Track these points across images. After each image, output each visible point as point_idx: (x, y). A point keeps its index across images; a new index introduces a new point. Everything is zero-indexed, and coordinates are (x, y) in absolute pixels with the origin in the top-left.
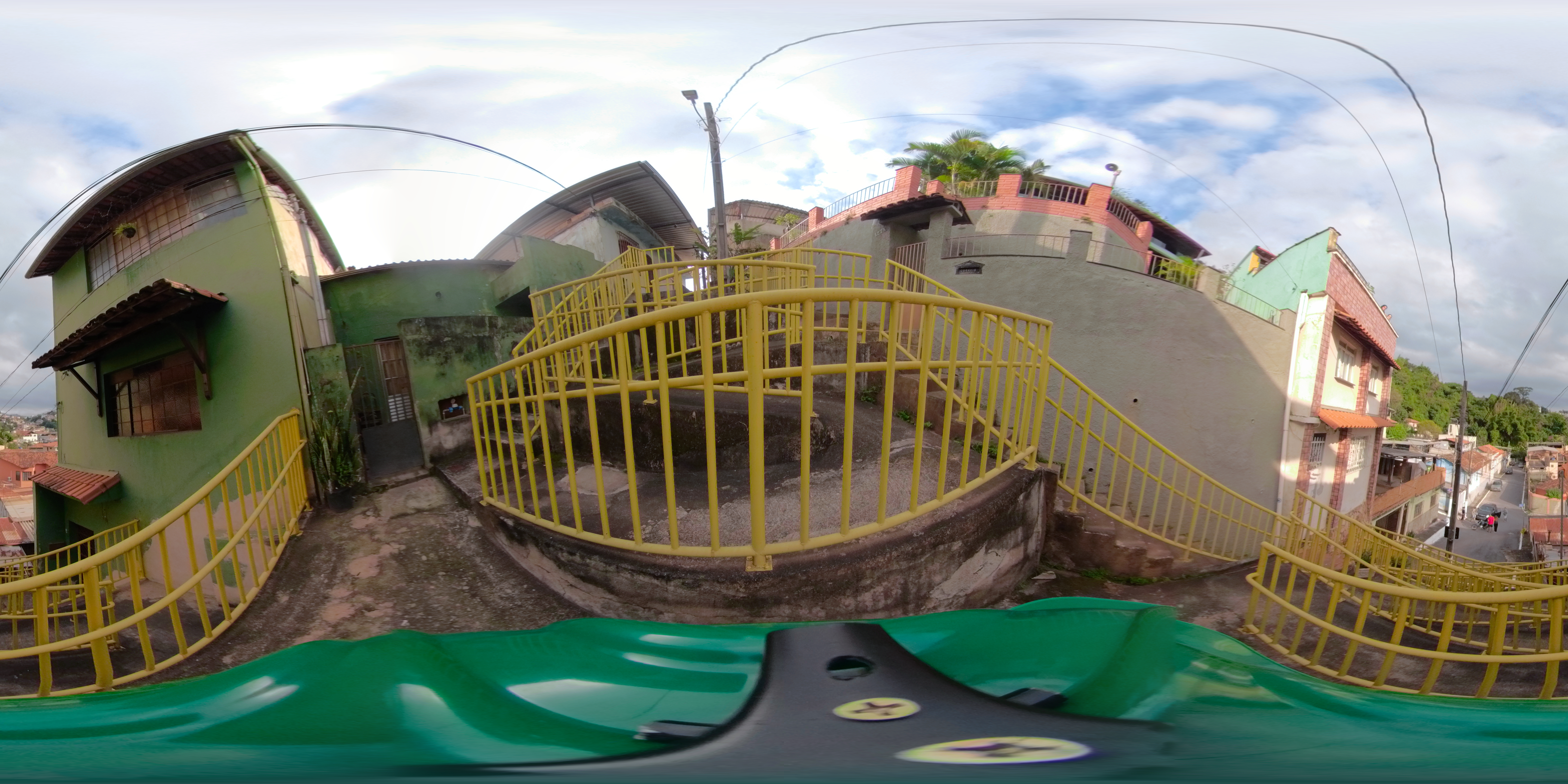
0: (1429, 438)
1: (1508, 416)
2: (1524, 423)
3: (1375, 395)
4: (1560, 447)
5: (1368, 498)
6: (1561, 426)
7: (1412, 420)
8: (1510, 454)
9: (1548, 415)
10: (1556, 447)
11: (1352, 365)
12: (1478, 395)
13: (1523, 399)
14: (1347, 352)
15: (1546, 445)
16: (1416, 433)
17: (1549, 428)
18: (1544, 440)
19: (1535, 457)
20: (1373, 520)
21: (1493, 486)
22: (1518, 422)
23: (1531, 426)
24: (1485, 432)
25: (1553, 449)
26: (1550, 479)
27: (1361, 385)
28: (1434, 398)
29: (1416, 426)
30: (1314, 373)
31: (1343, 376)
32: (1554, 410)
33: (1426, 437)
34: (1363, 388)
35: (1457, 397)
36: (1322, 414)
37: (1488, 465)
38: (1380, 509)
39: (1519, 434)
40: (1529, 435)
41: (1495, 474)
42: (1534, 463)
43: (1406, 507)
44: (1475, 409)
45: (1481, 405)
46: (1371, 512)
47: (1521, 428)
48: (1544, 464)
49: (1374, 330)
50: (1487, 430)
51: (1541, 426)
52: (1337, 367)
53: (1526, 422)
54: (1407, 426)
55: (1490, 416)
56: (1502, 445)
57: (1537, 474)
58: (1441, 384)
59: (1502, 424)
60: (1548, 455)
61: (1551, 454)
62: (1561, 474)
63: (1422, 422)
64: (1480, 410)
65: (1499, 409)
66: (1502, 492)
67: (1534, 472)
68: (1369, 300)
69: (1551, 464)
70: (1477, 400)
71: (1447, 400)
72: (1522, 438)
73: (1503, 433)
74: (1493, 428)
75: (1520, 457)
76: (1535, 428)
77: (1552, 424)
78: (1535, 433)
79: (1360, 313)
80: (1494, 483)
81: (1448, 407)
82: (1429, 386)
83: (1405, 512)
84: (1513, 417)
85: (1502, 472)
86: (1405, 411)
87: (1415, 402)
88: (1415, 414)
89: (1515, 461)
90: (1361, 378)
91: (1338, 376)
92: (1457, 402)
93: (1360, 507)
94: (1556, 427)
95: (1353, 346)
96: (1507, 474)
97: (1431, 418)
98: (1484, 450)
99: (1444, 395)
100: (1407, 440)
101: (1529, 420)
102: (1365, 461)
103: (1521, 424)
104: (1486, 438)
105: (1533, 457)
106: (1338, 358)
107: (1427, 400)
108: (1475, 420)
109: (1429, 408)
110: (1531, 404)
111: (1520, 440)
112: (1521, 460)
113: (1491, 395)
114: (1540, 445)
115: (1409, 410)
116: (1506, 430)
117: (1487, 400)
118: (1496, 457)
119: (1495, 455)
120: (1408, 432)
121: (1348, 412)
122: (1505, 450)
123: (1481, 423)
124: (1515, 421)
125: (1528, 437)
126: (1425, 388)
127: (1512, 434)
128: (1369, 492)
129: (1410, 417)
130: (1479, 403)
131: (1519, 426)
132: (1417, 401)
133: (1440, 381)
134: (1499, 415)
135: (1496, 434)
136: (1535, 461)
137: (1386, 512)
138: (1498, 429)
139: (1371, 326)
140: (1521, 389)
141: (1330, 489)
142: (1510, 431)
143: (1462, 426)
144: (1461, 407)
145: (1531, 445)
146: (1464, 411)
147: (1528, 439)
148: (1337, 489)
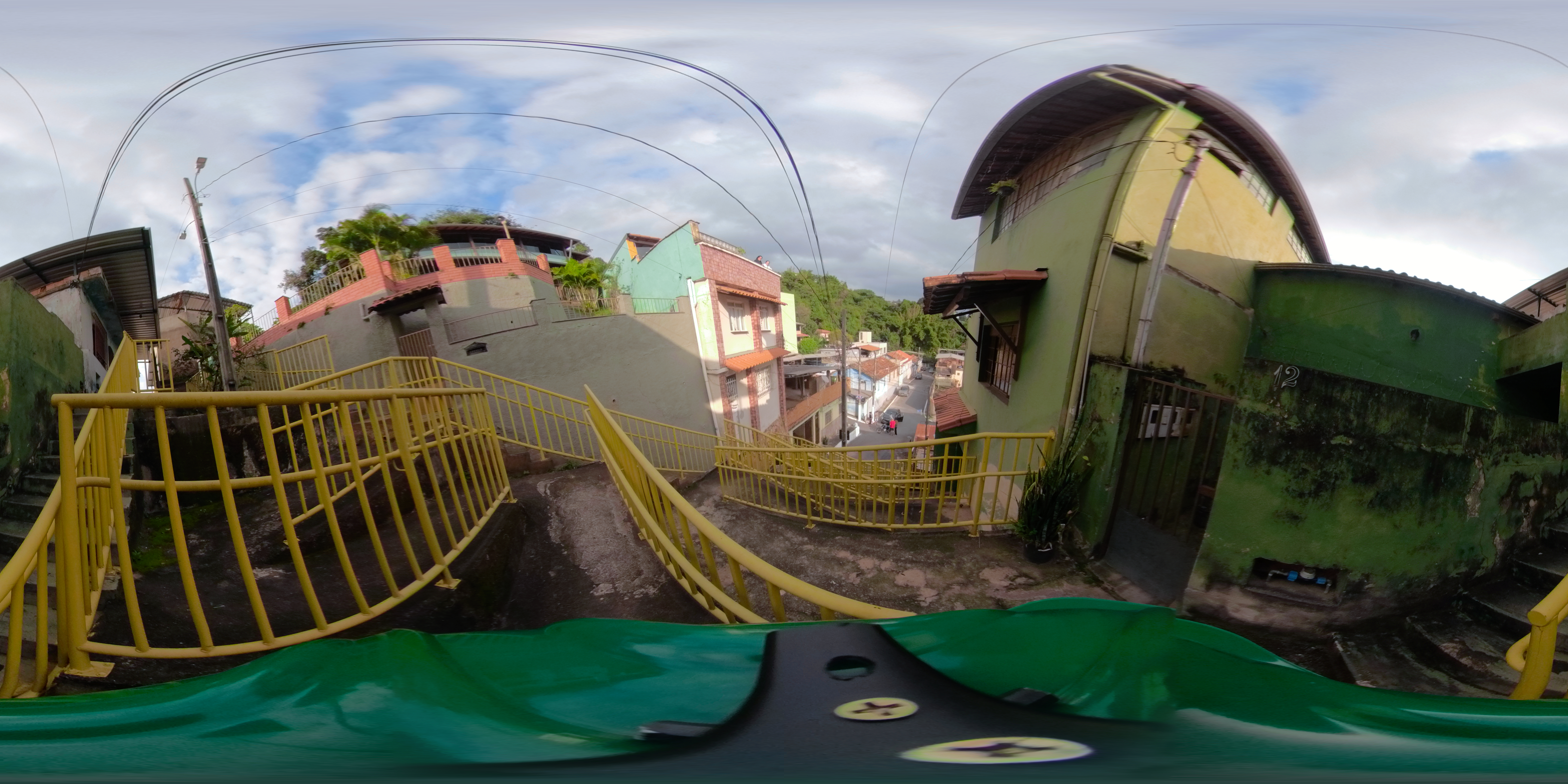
0: (840, 347)
1: (921, 321)
2: (936, 330)
3: (769, 331)
5: (781, 414)
7: (823, 331)
8: (922, 358)
11: (743, 318)
14: (736, 310)
15: (955, 353)
16: (827, 343)
19: (944, 364)
20: (789, 431)
21: (900, 392)
22: (931, 331)
23: (945, 334)
24: (898, 339)
25: (960, 358)
27: (754, 329)
28: (843, 306)
29: (827, 337)
31: (738, 328)
33: (838, 346)
34: (756, 331)
35: (867, 303)
36: (728, 363)
37: (898, 370)
38: (794, 420)
39: (931, 339)
40: (941, 341)
41: (905, 380)
42: (942, 369)
43: (817, 414)
44: (887, 315)
46: (786, 426)
47: (934, 335)
48: (951, 371)
49: (756, 284)
51: (955, 333)
52: (731, 324)
53: (939, 329)
54: (819, 337)
56: (914, 351)
57: (944, 381)
58: (850, 291)
59: (914, 330)
60: (955, 363)
61: (958, 362)
64: (891, 315)
65: (911, 317)
66: (908, 397)
67: (941, 379)
68: (743, 261)
69: (957, 371)
70: (888, 305)
71: (857, 307)
72: (934, 344)
73: (916, 338)
74: (905, 333)
76: (949, 337)
78: (948, 340)
80: (903, 389)
81: (859, 314)
83: (817, 419)
84: (926, 324)
85: (911, 378)
86: (814, 324)
87: (824, 313)
88: (825, 324)
89: (927, 366)
90: (751, 324)
91: (733, 330)
92: (868, 308)
93: (776, 421)
95: (740, 304)
96: (916, 379)
97: (841, 326)
98: (894, 356)
99: (854, 303)
100: (820, 352)
101: (943, 327)
102: (772, 385)
103: (934, 331)
104: (897, 343)
105: (942, 364)
106: (731, 317)
107: (836, 309)
108: (887, 326)
111: (932, 346)
112: (931, 366)
114: (949, 352)
115: (819, 321)
116: (918, 335)
117: (899, 305)
118: (905, 363)
120: (820, 343)
121: (746, 354)
122: (917, 355)
124: (928, 329)
125: (940, 343)
127: (924, 340)
128: (782, 408)
129: (820, 328)
130: (890, 308)
132: (826, 311)
133: (849, 289)
134: (909, 320)
136: (944, 367)
137: (800, 422)
138: (910, 334)
139: (751, 281)
141: (749, 413)
142: (922, 336)
143: (874, 333)
144: (872, 313)
145: (941, 352)
146: (876, 317)
147: (940, 345)
148: (754, 411)
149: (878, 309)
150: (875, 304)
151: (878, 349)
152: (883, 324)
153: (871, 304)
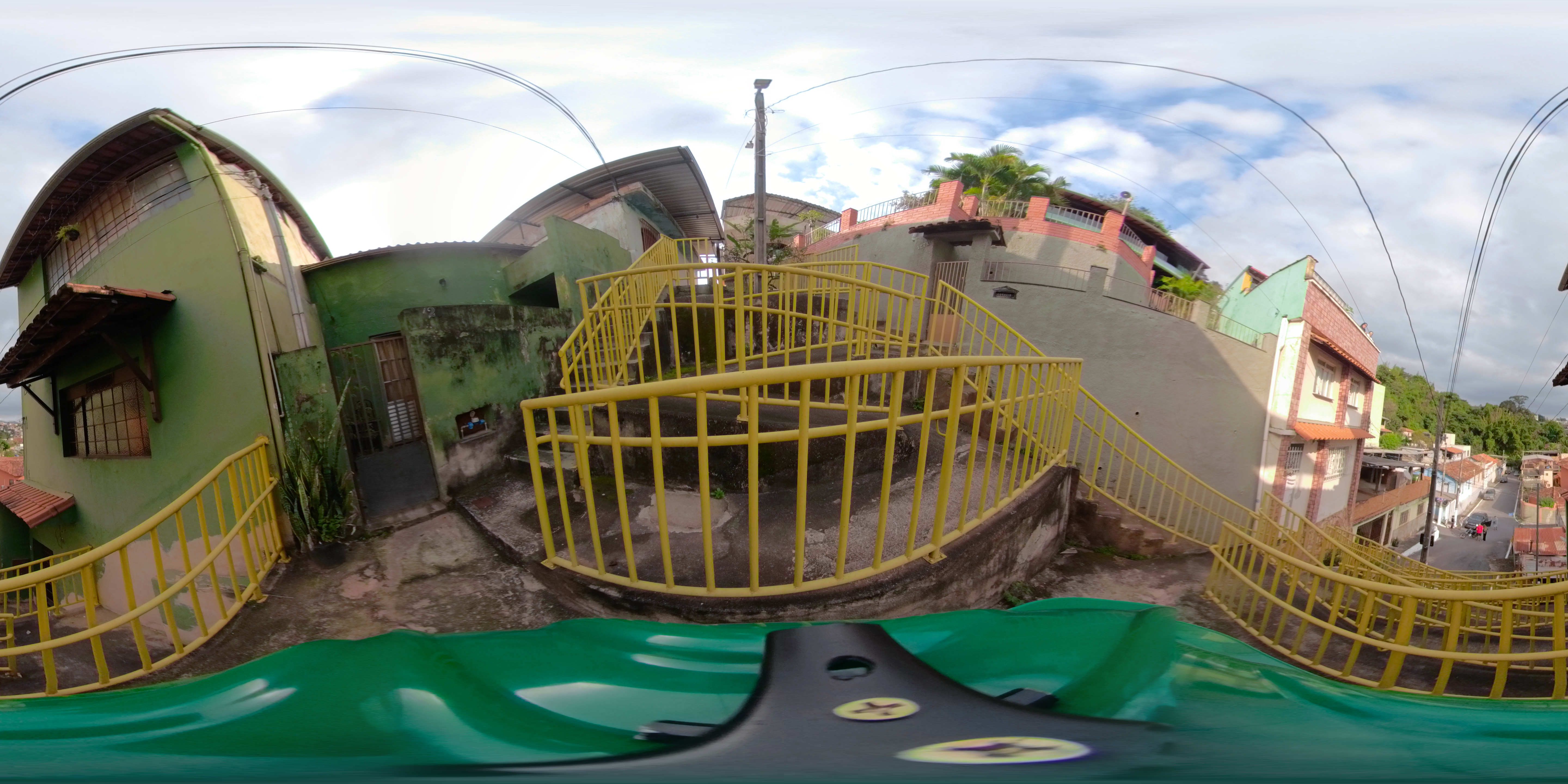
0: (1423, 447)
1: (1504, 425)
2: (1519, 432)
3: (1356, 408)
4: (1555, 455)
5: (1348, 505)
6: (1557, 434)
7: (1407, 429)
8: (1506, 462)
9: (1544, 423)
10: (1551, 455)
11: (1331, 381)
12: (1474, 404)
13: (1519, 407)
14: (1326, 370)
15: (1541, 454)
16: (1410, 442)
17: (1545, 436)
18: (1540, 448)
19: (1530, 466)
20: (1354, 525)
21: (1485, 495)
22: (1513, 431)
23: (1527, 434)
24: (1481, 441)
25: (1548, 458)
26: (1545, 487)
27: (1340, 399)
28: (1429, 407)
29: (1410, 435)
30: (1290, 391)
31: (1322, 392)
32: (1549, 417)
33: (1420, 446)
34: (1342, 403)
35: (1453, 406)
36: (1299, 426)
37: (1482, 474)
38: (1361, 516)
39: (1514, 442)
40: (1524, 443)
41: (1490, 483)
42: (1529, 471)
43: (1391, 514)
44: (1470, 418)
45: (1476, 414)
46: (1351, 518)
47: (1517, 437)
48: (1539, 473)
49: (1353, 348)
50: (1483, 439)
51: (1537, 434)
52: (1315, 384)
53: (1522, 430)
54: (1402, 435)
55: (1486, 425)
56: (1497, 454)
57: (1531, 483)
58: (1437, 393)
59: (1497, 433)
60: (1542, 463)
61: (1546, 462)
62: (1556, 482)
63: (1417, 432)
64: (1475, 418)
65: (1495, 418)
66: (1494, 501)
67: (1528, 481)
68: (1347, 320)
69: (1545, 472)
70: (1473, 409)
71: (1442, 409)
72: (1518, 446)
73: (1499, 442)
74: (1488, 437)
75: (1515, 466)
76: (1531, 436)
77: (1548, 432)
78: (1531, 441)
79: (1338, 334)
80: (1487, 492)
81: (1444, 417)
82: (1425, 395)
83: (1390, 520)
84: (1509, 426)
85: (1496, 481)
86: (1400, 421)
87: (1410, 411)
88: (1410, 423)
89: (1511, 469)
90: (1340, 393)
91: (1317, 393)
93: (1339, 512)
94: (1552, 434)
95: (1332, 364)
96: (1500, 482)
97: (1426, 427)
98: (1478, 459)
99: (1440, 404)
100: (1401, 449)
101: (1524, 428)
102: (1345, 470)
103: (1517, 432)
104: (1481, 446)
105: (1527, 466)
106: (1317, 375)
107: (1422, 409)
108: (1470, 429)
109: (1424, 417)
110: (1527, 412)
111: (1516, 448)
112: (1516, 469)
113: (1487, 404)
114: (1536, 453)
115: (1405, 419)
116: (1501, 438)
117: (1482, 409)
118: (1490, 466)
119: (1489, 464)
120: (1403, 441)
121: (1326, 425)
122: (1501, 459)
123: (1477, 432)
124: (1510, 429)
126: (1421, 397)
127: (1507, 443)
128: (1350, 499)
129: (1404, 426)
130: (1474, 412)
131: (1515, 434)
132: (1413, 410)
133: (1436, 390)
134: (1494, 424)
135: (1491, 442)
136: (1528, 469)
137: (1368, 519)
138: (1493, 438)
139: (1350, 344)
140: (1516, 398)
141: (1308, 495)
142: (1505, 440)
143: (1458, 436)
144: (1457, 416)
145: (1526, 454)
146: (1460, 420)
147: (1524, 447)
148: (1315, 494)
149: (1462, 412)
150: (1459, 408)
151: (1461, 453)
152: (1467, 427)
153: (1455, 408)
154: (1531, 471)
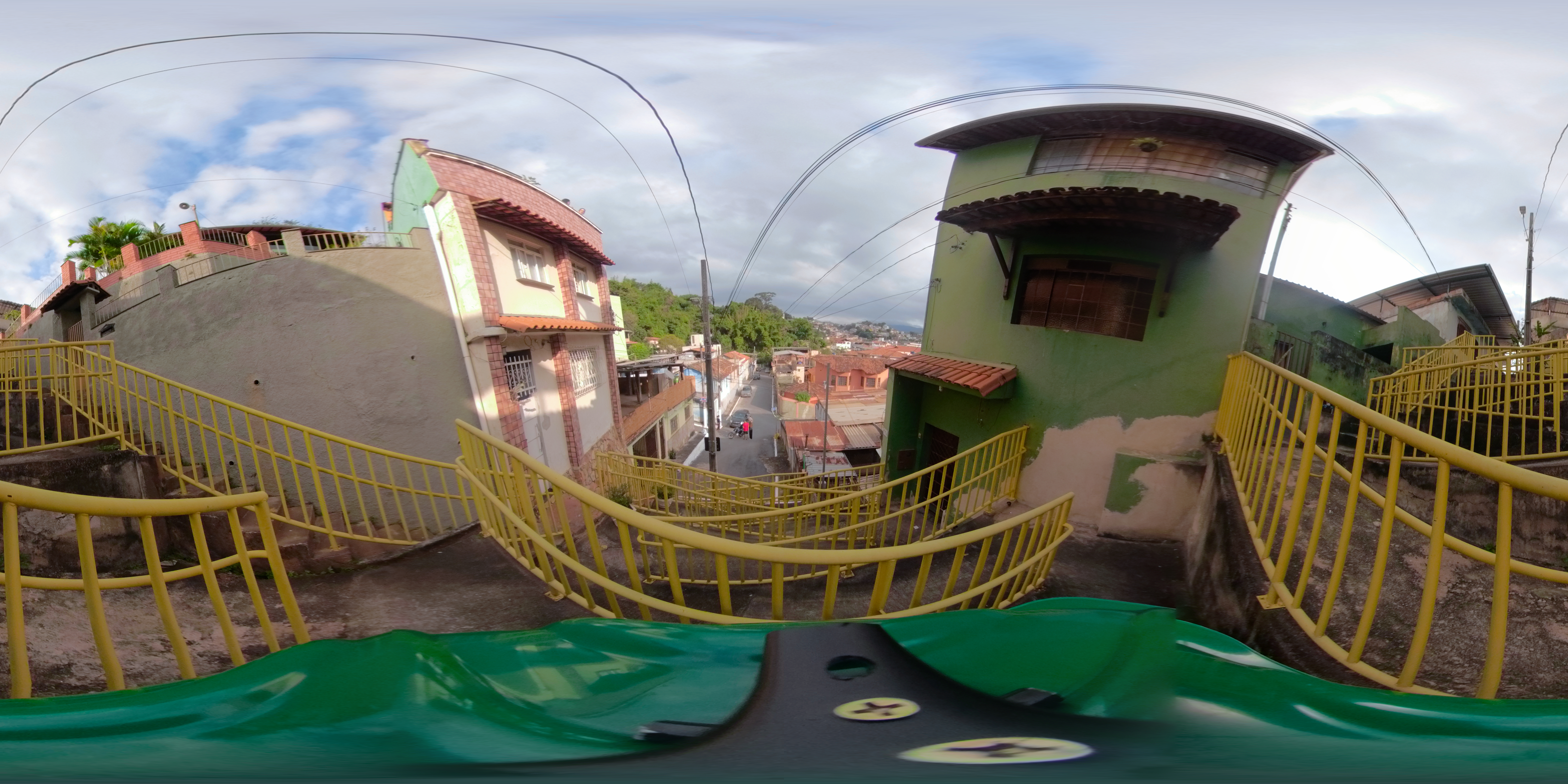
0: (673, 351)
1: (751, 322)
2: (768, 330)
4: (805, 351)
5: (614, 421)
6: (805, 331)
7: (652, 338)
9: (792, 321)
10: (802, 351)
12: (719, 303)
13: (766, 304)
15: (791, 349)
16: (658, 349)
17: (794, 333)
18: (789, 345)
20: (630, 447)
21: (742, 393)
23: (776, 331)
24: (729, 340)
26: (797, 382)
29: (657, 342)
32: (799, 316)
33: (670, 351)
35: (696, 308)
37: (736, 371)
38: (634, 435)
39: (763, 339)
40: (774, 340)
42: (781, 367)
43: (661, 423)
44: (715, 318)
45: (722, 313)
47: (765, 333)
50: (731, 337)
51: (785, 331)
53: (770, 327)
54: (649, 344)
55: (733, 324)
57: (784, 378)
58: (676, 297)
59: (745, 331)
62: (808, 377)
63: (663, 338)
65: (741, 316)
66: (752, 398)
69: (798, 368)
70: (718, 308)
71: (684, 313)
72: (767, 343)
73: (748, 339)
74: (736, 335)
75: (766, 362)
76: (780, 333)
77: (796, 330)
78: (780, 338)
80: (744, 389)
81: (687, 319)
82: (663, 302)
83: (661, 429)
85: (749, 378)
86: (642, 330)
87: (652, 320)
88: (654, 331)
92: (695, 313)
94: (802, 332)
96: (755, 379)
97: (671, 332)
98: (731, 356)
99: (681, 308)
103: (765, 329)
107: (663, 315)
108: (717, 329)
109: (667, 323)
110: (775, 310)
111: (765, 345)
113: (731, 302)
115: (648, 328)
116: (750, 336)
117: (728, 307)
119: (742, 361)
120: (651, 350)
123: (724, 331)
126: (660, 304)
130: (719, 312)
131: (763, 331)
132: (654, 318)
135: (740, 340)
136: (781, 365)
137: (642, 434)
138: (742, 335)
140: (763, 295)
145: (776, 350)
147: (773, 344)
152: (713, 327)
154: (783, 367)
